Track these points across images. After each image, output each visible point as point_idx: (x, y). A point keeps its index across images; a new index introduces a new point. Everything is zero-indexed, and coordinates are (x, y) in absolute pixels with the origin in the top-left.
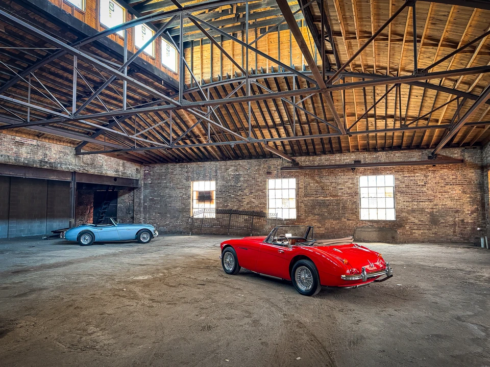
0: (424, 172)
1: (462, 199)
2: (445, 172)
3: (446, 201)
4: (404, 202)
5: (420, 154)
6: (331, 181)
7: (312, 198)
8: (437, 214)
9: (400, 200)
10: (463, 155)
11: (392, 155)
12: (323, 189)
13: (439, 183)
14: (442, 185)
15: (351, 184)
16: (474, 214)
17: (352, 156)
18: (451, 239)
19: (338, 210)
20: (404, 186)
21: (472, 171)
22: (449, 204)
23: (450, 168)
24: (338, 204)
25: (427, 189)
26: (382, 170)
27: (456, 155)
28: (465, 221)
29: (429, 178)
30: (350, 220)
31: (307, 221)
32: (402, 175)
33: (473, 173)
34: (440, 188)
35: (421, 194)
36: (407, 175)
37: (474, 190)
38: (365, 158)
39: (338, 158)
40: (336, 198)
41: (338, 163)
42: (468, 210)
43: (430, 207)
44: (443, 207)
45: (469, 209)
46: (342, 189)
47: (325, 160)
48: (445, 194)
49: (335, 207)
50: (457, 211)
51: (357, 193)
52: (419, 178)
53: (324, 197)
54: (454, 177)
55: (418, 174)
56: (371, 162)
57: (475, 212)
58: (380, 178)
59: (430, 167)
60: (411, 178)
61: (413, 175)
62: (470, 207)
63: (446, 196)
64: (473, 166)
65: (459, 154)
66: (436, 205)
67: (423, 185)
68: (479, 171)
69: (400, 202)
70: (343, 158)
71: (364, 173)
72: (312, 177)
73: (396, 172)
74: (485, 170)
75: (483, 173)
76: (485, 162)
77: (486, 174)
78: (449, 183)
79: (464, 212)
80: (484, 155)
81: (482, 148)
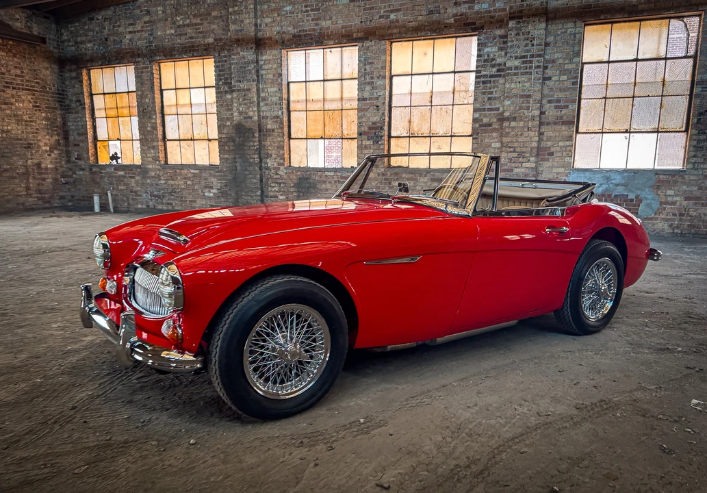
1: (35, 122)
3: (9, 124)
10: (29, 27)
16: (56, 152)
18: (23, 204)
21: (46, 65)
22: (15, 130)
23: (10, 51)
27: (18, 24)
28: (43, 166)
33: (47, 69)
37: (52, 104)
42: (46, 145)
45: (47, 142)
48: (6, 106)
50: (29, 146)
54: (18, 72)
57: (56, 149)
62: (47, 137)
63: (8, 112)
64: (48, 57)
68: (56, 67)
74: (68, 67)
75: (61, 71)
76: (71, 50)
77: (74, 74)
78: (11, 83)
79: (39, 147)
80: (65, 38)
81: (57, 22)
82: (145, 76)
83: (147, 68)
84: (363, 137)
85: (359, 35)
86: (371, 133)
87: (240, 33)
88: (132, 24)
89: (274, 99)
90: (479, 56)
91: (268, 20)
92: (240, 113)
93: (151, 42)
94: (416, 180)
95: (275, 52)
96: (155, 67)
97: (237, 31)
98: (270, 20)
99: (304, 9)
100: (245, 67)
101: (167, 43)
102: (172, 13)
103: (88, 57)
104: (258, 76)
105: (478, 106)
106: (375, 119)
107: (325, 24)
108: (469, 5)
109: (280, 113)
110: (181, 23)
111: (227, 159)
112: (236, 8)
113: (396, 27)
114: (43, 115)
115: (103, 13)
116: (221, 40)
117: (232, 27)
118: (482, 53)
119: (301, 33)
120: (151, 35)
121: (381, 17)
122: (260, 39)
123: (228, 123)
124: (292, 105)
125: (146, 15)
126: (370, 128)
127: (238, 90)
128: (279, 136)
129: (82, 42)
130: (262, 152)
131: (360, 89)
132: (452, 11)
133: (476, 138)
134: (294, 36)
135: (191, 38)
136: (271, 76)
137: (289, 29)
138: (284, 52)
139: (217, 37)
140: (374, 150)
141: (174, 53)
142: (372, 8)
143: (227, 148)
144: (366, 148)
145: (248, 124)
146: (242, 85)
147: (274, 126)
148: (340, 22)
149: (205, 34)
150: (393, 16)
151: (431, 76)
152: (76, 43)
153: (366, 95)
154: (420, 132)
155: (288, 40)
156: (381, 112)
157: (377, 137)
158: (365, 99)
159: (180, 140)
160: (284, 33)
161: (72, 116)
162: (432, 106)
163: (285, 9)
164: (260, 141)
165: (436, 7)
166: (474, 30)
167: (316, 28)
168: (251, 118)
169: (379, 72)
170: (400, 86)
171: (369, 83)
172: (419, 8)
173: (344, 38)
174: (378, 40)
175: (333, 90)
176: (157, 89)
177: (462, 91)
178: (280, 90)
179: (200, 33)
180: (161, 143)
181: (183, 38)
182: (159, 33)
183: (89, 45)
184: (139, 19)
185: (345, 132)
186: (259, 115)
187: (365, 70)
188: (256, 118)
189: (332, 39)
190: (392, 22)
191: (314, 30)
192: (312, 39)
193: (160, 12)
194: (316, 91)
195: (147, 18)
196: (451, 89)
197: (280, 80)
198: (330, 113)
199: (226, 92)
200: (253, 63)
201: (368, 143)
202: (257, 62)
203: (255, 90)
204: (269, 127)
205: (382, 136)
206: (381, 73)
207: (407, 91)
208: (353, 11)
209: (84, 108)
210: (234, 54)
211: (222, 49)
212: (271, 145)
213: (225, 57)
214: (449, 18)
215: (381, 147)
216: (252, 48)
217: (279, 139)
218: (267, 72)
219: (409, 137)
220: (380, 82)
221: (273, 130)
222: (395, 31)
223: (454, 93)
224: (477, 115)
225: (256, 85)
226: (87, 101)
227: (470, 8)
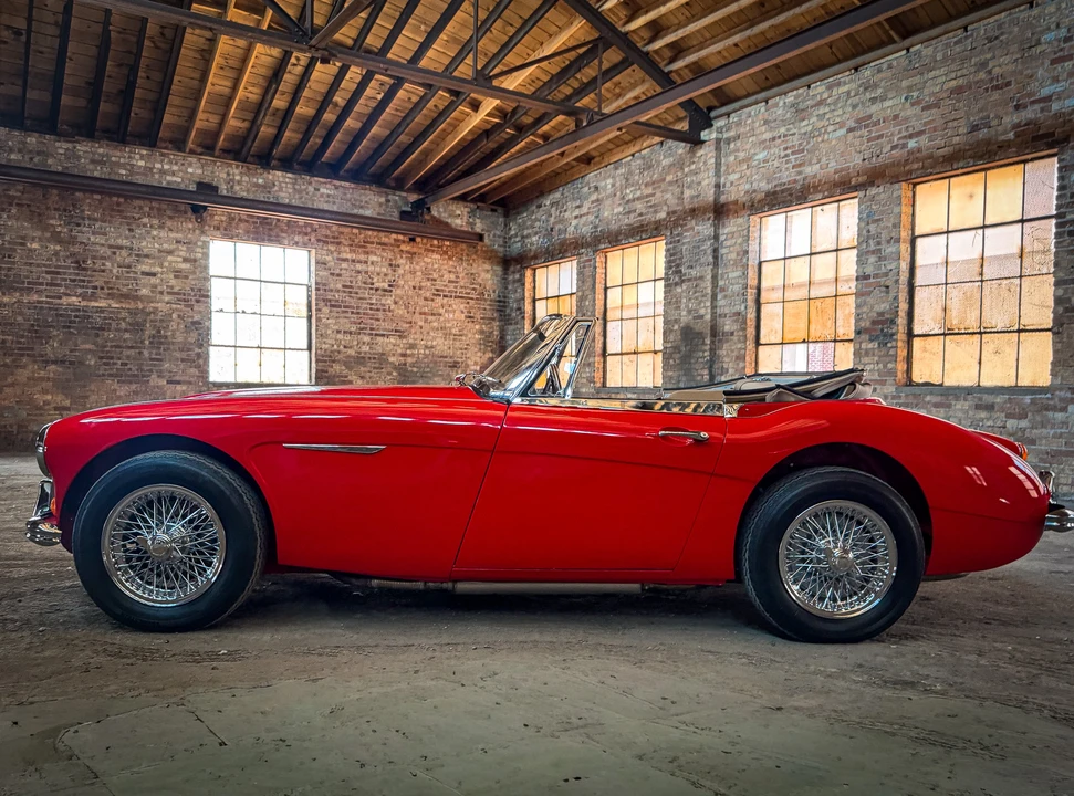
0: (390, 255)
1: (466, 335)
2: (434, 260)
3: (434, 338)
4: (339, 332)
5: (383, 200)
6: (112, 242)
7: (35, 298)
8: (415, 370)
9: (327, 326)
10: (471, 224)
11: (311, 189)
12: (79, 268)
13: (420, 288)
14: (428, 295)
15: (185, 260)
17: (190, 165)
19: (138, 346)
20: (339, 286)
21: (487, 267)
22: (441, 345)
23: (446, 253)
24: (137, 327)
25: (396, 303)
26: (282, 231)
27: (458, 222)
29: (401, 271)
30: (179, 382)
31: (12, 385)
32: (335, 255)
33: (488, 271)
34: (422, 302)
35: (381, 315)
36: (349, 256)
37: (489, 314)
38: (230, 182)
39: (142, 163)
40: (132, 306)
41: (140, 179)
42: (476, 363)
43: (399, 351)
44: (427, 352)
45: (478, 359)
46: (154, 275)
47: (93, 161)
48: (434, 318)
49: (127, 336)
50: (455, 365)
51: (203, 296)
52: (378, 269)
53: (84, 297)
54: (453, 277)
55: (374, 258)
56: (251, 197)
58: (272, 252)
59: (404, 242)
60: (359, 267)
61: (362, 257)
62: (479, 354)
63: (435, 324)
64: (490, 256)
65: (465, 220)
66: (412, 346)
67: (385, 290)
68: (499, 269)
69: (329, 332)
70: (158, 166)
71: (228, 231)
72: (38, 218)
73: (319, 240)
74: (512, 269)
75: (506, 274)
76: (516, 247)
77: (517, 276)
78: (442, 290)
79: (467, 366)
80: (513, 233)
81: (506, 215)
82: (588, 271)
83: (590, 260)
84: (863, 337)
85: (860, 179)
86: (875, 330)
87: (695, 200)
88: (578, 207)
89: (737, 288)
90: (1061, 188)
91: (733, 177)
92: (689, 311)
93: (596, 227)
94: (949, 406)
95: (740, 220)
96: (600, 259)
97: (692, 197)
98: (737, 176)
99: (783, 154)
100: (699, 247)
101: (614, 227)
102: (621, 185)
103: (532, 254)
104: (716, 258)
105: (1061, 275)
106: (884, 306)
107: (809, 170)
108: (1041, 105)
109: (743, 308)
110: (631, 196)
111: (671, 378)
112: (693, 167)
113: (917, 160)
114: (477, 327)
115: (551, 197)
116: (674, 212)
117: (687, 193)
118: (1066, 182)
119: (778, 189)
120: (597, 217)
121: (894, 148)
122: (723, 205)
123: (676, 327)
124: (763, 294)
125: (594, 192)
126: (874, 322)
127: (689, 280)
128: (739, 341)
129: (529, 236)
130: (716, 366)
131: (861, 262)
132: (1012, 118)
133: (1058, 333)
134: (768, 194)
135: (641, 215)
136: (733, 256)
137: (761, 185)
138: (755, 219)
139: (671, 209)
140: (880, 357)
141: (620, 238)
142: (881, 136)
143: (672, 361)
144: (867, 353)
145: (698, 328)
146: (693, 272)
147: (734, 328)
148: (832, 164)
149: (655, 208)
150: (912, 144)
151: (980, 231)
152: (523, 237)
153: (869, 270)
154: (962, 327)
155: (759, 202)
156: (892, 295)
157: (885, 335)
158: (866, 277)
159: (622, 354)
160: (755, 191)
161: (511, 328)
162: (982, 281)
163: (757, 157)
164: (711, 350)
165: (982, 119)
166: (1051, 146)
167: (798, 178)
168: (702, 317)
169: (890, 233)
170: (929, 253)
171: (873, 252)
172: (955, 124)
173: (841, 187)
174: (888, 185)
175: (824, 267)
176: (599, 287)
177: (1038, 252)
178: (745, 275)
179: (651, 206)
180: (598, 359)
181: (632, 216)
182: (606, 214)
183: (534, 239)
184: (586, 198)
185: (840, 331)
186: (713, 314)
187: (869, 231)
188: (708, 317)
189: (820, 192)
190: (911, 153)
191: (795, 181)
192: (791, 195)
193: (609, 186)
194: (799, 272)
195: (594, 197)
196: (1016, 250)
197: (745, 260)
198: (818, 302)
199: (676, 284)
200: (709, 239)
201: (870, 346)
202: (716, 237)
203: (709, 277)
204: (727, 328)
205: (893, 335)
206: (893, 235)
207: (940, 258)
208: (852, 145)
209: (523, 318)
210: (686, 231)
211: (676, 224)
212: (728, 355)
213: (678, 235)
214: (1005, 132)
215: (892, 352)
216: (709, 219)
217: (739, 346)
218: (729, 252)
219: (944, 334)
220: (891, 249)
221: (732, 334)
222: (915, 166)
223: (1021, 257)
224: (1060, 292)
225: (712, 270)
226: (528, 308)
227: (1042, 110)
